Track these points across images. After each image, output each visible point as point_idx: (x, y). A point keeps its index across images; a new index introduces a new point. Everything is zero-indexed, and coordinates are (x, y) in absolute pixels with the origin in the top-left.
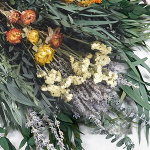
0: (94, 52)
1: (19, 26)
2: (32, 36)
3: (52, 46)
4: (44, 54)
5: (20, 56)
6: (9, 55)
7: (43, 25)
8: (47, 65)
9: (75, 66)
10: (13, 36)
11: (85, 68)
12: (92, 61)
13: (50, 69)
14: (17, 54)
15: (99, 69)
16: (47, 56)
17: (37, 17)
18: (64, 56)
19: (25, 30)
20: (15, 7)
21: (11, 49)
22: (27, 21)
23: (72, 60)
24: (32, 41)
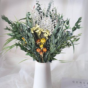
0: (34, 31)
1: (42, 51)
2: (41, 46)
3: (40, 41)
4: (43, 41)
5: (48, 45)
7: (38, 46)
8: (45, 38)
9: (40, 33)
10: (45, 50)
12: (36, 30)
13: (45, 37)
14: (48, 46)
15: (36, 28)
16: (43, 40)
17: (37, 48)
18: (40, 37)
19: (42, 49)
20: (39, 55)
21: (48, 48)
22: (39, 50)
23: (39, 35)
24: (43, 46)
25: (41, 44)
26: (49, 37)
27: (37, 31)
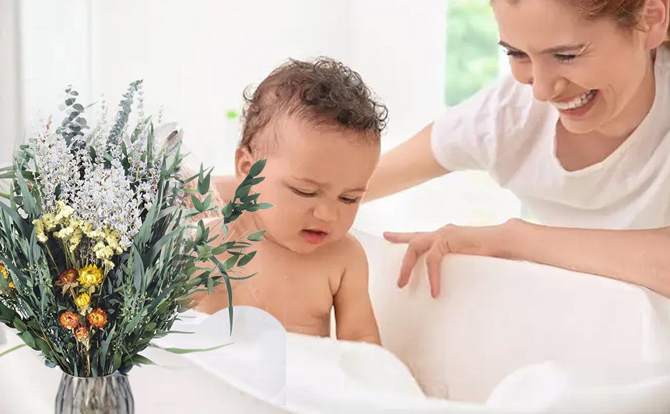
0: (49, 234)
1: (86, 323)
2: (83, 302)
3: (77, 276)
4: (89, 277)
5: (111, 297)
6: (118, 308)
7: (67, 301)
8: (99, 266)
9: (76, 240)
10: (98, 318)
11: (69, 230)
12: (58, 228)
13: (100, 261)
14: (113, 301)
15: (59, 217)
16: (89, 272)
17: (63, 311)
18: (77, 257)
19: (83, 313)
20: (73, 341)
21: (112, 311)
22: (74, 318)
23: (72, 248)
24: (88, 298)
25: (79, 290)
26: (116, 258)
27: (61, 234)
